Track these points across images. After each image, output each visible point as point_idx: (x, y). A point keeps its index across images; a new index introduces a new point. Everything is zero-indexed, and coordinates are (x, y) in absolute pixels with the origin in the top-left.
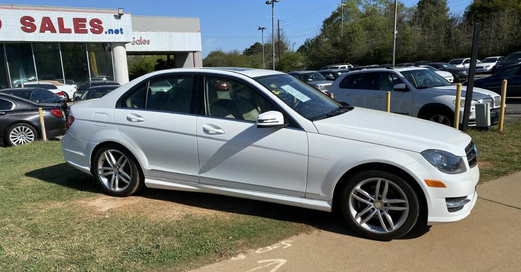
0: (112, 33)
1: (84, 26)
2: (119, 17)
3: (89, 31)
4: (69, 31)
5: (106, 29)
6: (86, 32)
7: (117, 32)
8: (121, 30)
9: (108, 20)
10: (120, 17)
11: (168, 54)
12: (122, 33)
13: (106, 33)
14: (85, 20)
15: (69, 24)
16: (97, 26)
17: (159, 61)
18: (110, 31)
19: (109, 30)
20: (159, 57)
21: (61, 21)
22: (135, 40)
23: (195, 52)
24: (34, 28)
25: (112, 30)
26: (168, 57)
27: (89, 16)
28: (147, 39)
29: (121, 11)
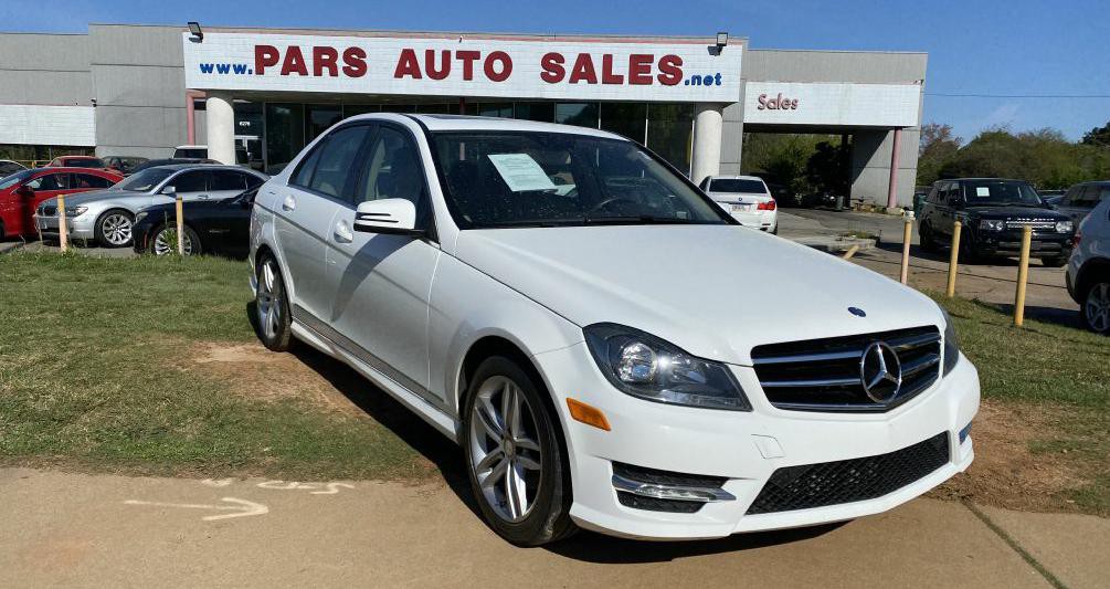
0: (699, 84)
1: (648, 70)
2: (716, 50)
3: (655, 80)
4: (619, 80)
5: (687, 75)
6: (649, 81)
7: (708, 81)
8: (718, 76)
9: (695, 58)
10: (720, 50)
11: (843, 130)
12: (718, 83)
13: (687, 83)
14: (650, 58)
15: (621, 67)
16: (672, 70)
17: (821, 146)
18: (696, 80)
19: (694, 78)
20: (822, 138)
21: (608, 60)
22: (767, 100)
23: (900, 128)
24: (561, 74)
25: (699, 78)
26: (845, 139)
27: (659, 50)
28: (791, 99)
29: (722, 39)
